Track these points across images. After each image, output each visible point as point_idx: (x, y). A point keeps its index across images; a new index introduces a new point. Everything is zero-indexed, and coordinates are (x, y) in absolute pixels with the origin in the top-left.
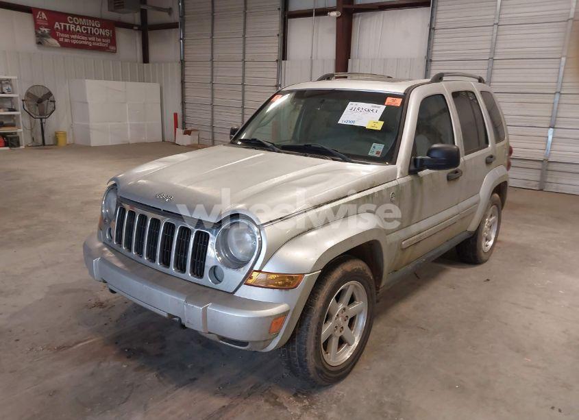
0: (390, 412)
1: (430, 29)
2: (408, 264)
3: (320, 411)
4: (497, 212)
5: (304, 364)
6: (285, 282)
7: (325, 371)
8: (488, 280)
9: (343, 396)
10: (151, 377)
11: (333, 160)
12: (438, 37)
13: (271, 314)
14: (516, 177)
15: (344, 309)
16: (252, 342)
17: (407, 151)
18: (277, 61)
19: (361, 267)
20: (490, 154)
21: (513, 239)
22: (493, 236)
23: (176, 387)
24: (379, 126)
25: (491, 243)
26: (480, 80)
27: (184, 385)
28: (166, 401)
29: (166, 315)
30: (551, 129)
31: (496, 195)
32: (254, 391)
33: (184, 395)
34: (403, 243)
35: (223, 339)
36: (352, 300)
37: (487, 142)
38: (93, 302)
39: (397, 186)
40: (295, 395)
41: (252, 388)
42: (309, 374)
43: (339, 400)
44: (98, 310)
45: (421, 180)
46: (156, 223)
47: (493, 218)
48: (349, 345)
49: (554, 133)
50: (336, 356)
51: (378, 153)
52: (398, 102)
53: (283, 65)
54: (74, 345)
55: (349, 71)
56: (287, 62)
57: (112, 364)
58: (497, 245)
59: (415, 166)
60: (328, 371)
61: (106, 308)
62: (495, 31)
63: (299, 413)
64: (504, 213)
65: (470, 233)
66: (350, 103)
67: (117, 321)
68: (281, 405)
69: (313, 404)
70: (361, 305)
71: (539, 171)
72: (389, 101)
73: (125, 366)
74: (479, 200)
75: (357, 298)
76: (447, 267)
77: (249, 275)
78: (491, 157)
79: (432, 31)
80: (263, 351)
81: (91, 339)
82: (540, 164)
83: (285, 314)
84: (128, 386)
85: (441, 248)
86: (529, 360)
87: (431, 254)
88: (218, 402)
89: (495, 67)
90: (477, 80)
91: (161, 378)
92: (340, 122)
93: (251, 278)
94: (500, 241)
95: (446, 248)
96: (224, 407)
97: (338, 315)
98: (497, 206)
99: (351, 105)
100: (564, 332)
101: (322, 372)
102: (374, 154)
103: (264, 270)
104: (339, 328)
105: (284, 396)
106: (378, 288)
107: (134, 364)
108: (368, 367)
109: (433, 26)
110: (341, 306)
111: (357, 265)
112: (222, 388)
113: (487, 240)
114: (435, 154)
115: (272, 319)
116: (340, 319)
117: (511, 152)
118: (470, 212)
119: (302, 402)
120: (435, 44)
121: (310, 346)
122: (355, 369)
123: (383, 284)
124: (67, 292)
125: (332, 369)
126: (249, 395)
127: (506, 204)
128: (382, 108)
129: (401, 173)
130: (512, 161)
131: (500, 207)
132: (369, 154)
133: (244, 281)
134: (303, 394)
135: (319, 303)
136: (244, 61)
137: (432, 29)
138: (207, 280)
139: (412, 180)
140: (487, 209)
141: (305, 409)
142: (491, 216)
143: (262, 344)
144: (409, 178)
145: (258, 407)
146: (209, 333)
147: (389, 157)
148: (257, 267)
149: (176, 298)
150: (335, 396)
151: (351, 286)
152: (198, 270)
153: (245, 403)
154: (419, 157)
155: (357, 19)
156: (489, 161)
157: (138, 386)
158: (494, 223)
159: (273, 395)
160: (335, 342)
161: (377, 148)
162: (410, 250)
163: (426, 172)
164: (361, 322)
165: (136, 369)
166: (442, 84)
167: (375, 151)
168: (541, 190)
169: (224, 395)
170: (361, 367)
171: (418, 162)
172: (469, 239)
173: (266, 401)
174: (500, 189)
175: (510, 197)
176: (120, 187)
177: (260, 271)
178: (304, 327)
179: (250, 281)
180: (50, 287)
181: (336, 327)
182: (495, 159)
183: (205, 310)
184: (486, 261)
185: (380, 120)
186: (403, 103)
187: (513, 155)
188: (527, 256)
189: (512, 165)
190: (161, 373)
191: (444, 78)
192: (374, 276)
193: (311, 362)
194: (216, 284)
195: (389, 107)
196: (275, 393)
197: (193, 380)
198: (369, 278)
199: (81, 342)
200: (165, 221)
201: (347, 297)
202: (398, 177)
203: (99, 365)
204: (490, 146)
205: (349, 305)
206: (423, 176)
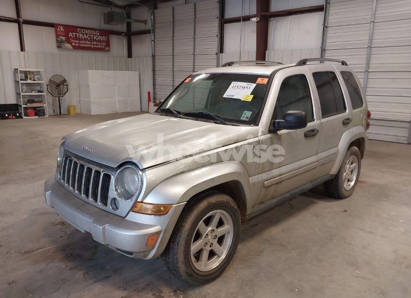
1: (324, 27)
2: (273, 198)
5: (177, 269)
6: (159, 211)
7: (194, 275)
8: (346, 211)
10: (79, 274)
11: (215, 123)
12: (330, 33)
13: (147, 233)
15: (213, 230)
16: (136, 252)
17: (268, 116)
18: (216, 54)
19: (225, 200)
20: (347, 117)
21: (375, 181)
22: (355, 178)
23: (94, 282)
24: (250, 98)
25: (352, 184)
26: (344, 63)
27: (99, 281)
28: (84, 292)
29: (83, 231)
31: (355, 148)
32: (148, 287)
33: (97, 288)
34: (265, 182)
35: (119, 250)
36: (221, 223)
37: (345, 109)
38: (58, 221)
40: (175, 291)
41: (146, 285)
42: (181, 276)
44: (60, 226)
45: (279, 137)
46: (82, 167)
47: (354, 165)
48: (219, 257)
50: (206, 265)
51: (247, 118)
52: (266, 81)
53: (221, 56)
54: (35, 251)
55: (267, 59)
56: (223, 54)
57: (56, 264)
58: (358, 184)
59: (274, 128)
61: (65, 226)
62: (372, 27)
64: (363, 161)
65: (332, 175)
66: (233, 82)
67: (70, 234)
70: (228, 228)
71: (407, 129)
72: (259, 80)
73: (64, 266)
74: (338, 151)
75: (225, 222)
76: (317, 201)
77: (134, 206)
78: (348, 119)
80: (146, 259)
81: (48, 246)
82: (408, 124)
83: (158, 233)
84: (62, 280)
85: (304, 187)
86: (359, 272)
87: (294, 192)
88: (119, 294)
89: (372, 53)
90: (341, 64)
91: (86, 276)
92: (225, 96)
93: (136, 207)
94: (361, 182)
95: (309, 186)
96: (122, 297)
97: (207, 235)
98: (355, 155)
99: (234, 84)
100: (394, 252)
101: (191, 275)
102: (244, 119)
103: (145, 201)
104: (209, 244)
105: (167, 292)
106: (245, 216)
107: (70, 265)
108: (234, 273)
109: (326, 25)
110: (210, 229)
111: (224, 198)
112: (125, 285)
113: (349, 181)
114: (290, 118)
115: (147, 237)
116: (210, 237)
117: (369, 115)
118: (331, 160)
120: (328, 38)
121: (181, 257)
122: (224, 275)
123: (248, 212)
124: (44, 214)
125: (201, 274)
126: (143, 290)
127: (365, 152)
128: (254, 85)
129: (262, 132)
131: (360, 156)
132: (241, 118)
134: (181, 291)
135: (187, 225)
137: (325, 27)
138: (109, 208)
139: (271, 138)
140: (346, 157)
142: (352, 163)
143: (142, 254)
144: (269, 135)
146: (108, 245)
147: (254, 121)
148: (139, 200)
150: (203, 293)
151: (218, 214)
152: (105, 200)
153: (138, 296)
154: (278, 120)
155: (271, 22)
156: (346, 123)
157: (68, 280)
158: (355, 168)
159: (159, 290)
160: (205, 255)
161: (247, 114)
162: (273, 188)
163: (283, 132)
164: (228, 241)
165: (71, 269)
166: (305, 67)
167: (246, 116)
168: (409, 143)
169: (125, 289)
170: (229, 272)
171: (276, 123)
172: (333, 179)
173: (153, 295)
174: (358, 144)
175: (368, 147)
176: (67, 143)
177: (142, 202)
178: (176, 242)
179: (136, 209)
180: (33, 211)
181: (206, 243)
182: (351, 120)
183: (104, 229)
185: (251, 94)
186: (268, 82)
188: (382, 193)
189: (371, 123)
190: (87, 272)
191: (308, 63)
192: (239, 206)
193: (182, 268)
194: (115, 210)
195: (258, 85)
196: (161, 289)
197: (107, 278)
198: (233, 207)
199: (41, 249)
200: (86, 166)
201: (215, 221)
202: (260, 134)
203: (48, 265)
204: (347, 111)
205: (217, 227)
206: (281, 134)
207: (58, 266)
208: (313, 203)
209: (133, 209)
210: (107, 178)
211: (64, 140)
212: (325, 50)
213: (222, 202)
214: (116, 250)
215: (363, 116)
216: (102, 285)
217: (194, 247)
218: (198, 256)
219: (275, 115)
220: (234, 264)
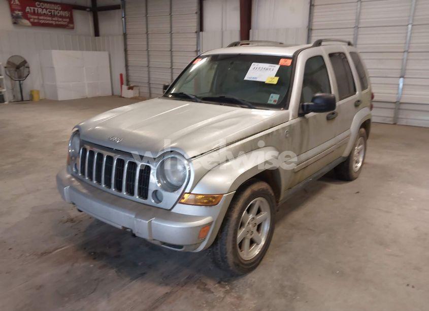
0: (290, 292)
1: (310, 6)
2: (299, 183)
3: (238, 294)
4: (363, 142)
5: (225, 260)
6: (209, 201)
7: (240, 264)
8: (358, 192)
9: (255, 282)
10: (112, 273)
11: (242, 107)
12: (316, 11)
13: (199, 225)
14: (377, 115)
15: (253, 218)
16: (186, 245)
17: (296, 99)
18: (196, 32)
19: (265, 187)
20: (358, 99)
21: (375, 161)
22: (361, 160)
23: (131, 279)
24: (275, 81)
25: (359, 165)
26: (349, 44)
27: (136, 278)
28: (124, 290)
29: (121, 228)
30: (401, 79)
31: (363, 130)
32: (189, 280)
33: (137, 285)
35: (164, 244)
36: (259, 212)
37: (356, 91)
38: (65, 218)
39: (290, 126)
40: (219, 283)
41: (187, 278)
42: (229, 267)
43: (252, 285)
44: (69, 224)
45: (307, 120)
46: (110, 159)
47: (361, 146)
48: (258, 244)
49: (404, 82)
50: (248, 253)
51: (275, 101)
52: (289, 62)
53: (201, 35)
54: (53, 252)
55: (251, 39)
56: (204, 32)
57: (83, 264)
58: (364, 166)
59: (303, 111)
60: (243, 264)
61: (75, 223)
62: (359, 6)
63: (223, 296)
64: (368, 141)
65: (344, 158)
66: (253, 64)
67: (85, 232)
68: (209, 291)
69: (233, 289)
70: (265, 214)
71: (393, 110)
72: (282, 62)
73: (92, 266)
74: (351, 134)
75: (262, 210)
76: (328, 184)
77: (181, 197)
78: (359, 101)
79: (312, 7)
80: (194, 251)
81: (65, 246)
82: (394, 105)
83: (210, 224)
84: (95, 280)
85: (323, 171)
86: (390, 250)
87: (315, 175)
88: (162, 290)
89: (360, 33)
90: (347, 44)
91: (120, 274)
92: (245, 79)
93: (183, 198)
94: (366, 163)
95: (327, 170)
96: (167, 293)
97: (249, 223)
98: (364, 138)
101: (238, 265)
102: (272, 102)
103: (194, 192)
104: (250, 232)
105: (211, 284)
106: (277, 202)
107: (98, 263)
108: (272, 260)
109: (313, 3)
110: (251, 216)
111: (262, 186)
112: (165, 280)
113: (356, 162)
114: (317, 101)
115: (200, 228)
116: (251, 226)
117: (373, 97)
118: (344, 143)
119: (224, 287)
120: (314, 17)
121: (229, 247)
122: (262, 262)
123: (281, 198)
124: (46, 211)
125: (246, 263)
126: (186, 283)
128: (277, 67)
129: (293, 116)
130: (374, 103)
131: (366, 138)
132: (269, 102)
133: (179, 201)
134: (225, 282)
135: (235, 215)
136: (171, 33)
137: (312, 5)
138: (151, 201)
139: (301, 121)
140: (356, 140)
141: (227, 292)
142: (359, 145)
143: (193, 247)
144: (299, 119)
145: (192, 292)
146: (154, 240)
147: (283, 104)
148: (187, 190)
149: (128, 215)
150: (249, 282)
151: (258, 201)
152: (144, 193)
153: (182, 290)
154: (306, 104)
156: (357, 104)
157: (102, 280)
158: (361, 150)
159: (203, 283)
160: (247, 242)
161: (274, 98)
162: (301, 172)
163: (311, 114)
164: (266, 228)
165: (100, 268)
166: (321, 48)
167: (273, 99)
168: (395, 124)
169: (167, 285)
170: (267, 259)
171: (305, 108)
172: (343, 163)
173: (198, 288)
174: (366, 125)
175: (373, 130)
176: (82, 132)
177: (190, 193)
178: (224, 233)
179: (183, 201)
181: (248, 232)
182: (361, 102)
183: (150, 223)
184: (356, 178)
185: (276, 76)
186: (292, 63)
187: (375, 99)
188: (386, 174)
190: (119, 270)
191: (323, 43)
192: (275, 193)
193: (230, 258)
194: (158, 203)
195: (282, 67)
196: (204, 281)
197: (143, 274)
198: (271, 195)
199: (57, 249)
200: (116, 157)
201: (255, 209)
202: (290, 119)
203: (72, 265)
204: (357, 93)
205: (257, 214)
206: (309, 118)
207: (83, 266)
208: (325, 186)
209: (181, 200)
211: (76, 129)
212: (311, 29)
213: (263, 190)
214: (160, 244)
215: (369, 97)
216: (141, 282)
217: (240, 235)
218: (241, 245)
219: (302, 98)
220: (269, 252)
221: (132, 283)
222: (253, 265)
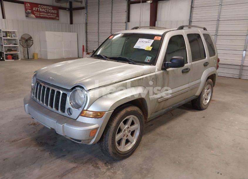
0: (145, 172)
1: (191, 8)
2: (163, 109)
3: (114, 170)
4: (211, 87)
5: (107, 150)
6: (97, 115)
7: (117, 153)
8: (204, 117)
9: (126, 164)
10: (47, 154)
11: (129, 63)
12: (195, 11)
13: (90, 129)
15: (128, 127)
16: (83, 140)
17: (161, 60)
18: (125, 22)
19: (136, 110)
20: (207, 61)
21: (220, 100)
22: (209, 98)
23: (56, 158)
24: (150, 49)
25: (208, 101)
26: (205, 29)
27: (60, 158)
28: (50, 164)
29: (50, 128)
30: (244, 51)
31: (210, 80)
32: (89, 161)
33: (59, 162)
34: (159, 100)
35: (72, 139)
36: (133, 123)
37: (205, 57)
38: (31, 123)
39: (156, 75)
40: (105, 164)
41: (88, 160)
42: (110, 154)
43: (124, 167)
44: (32, 126)
45: (168, 72)
46: (48, 89)
47: (209, 90)
48: (131, 143)
49: (246, 53)
50: (124, 148)
51: (149, 60)
52: (160, 38)
53: (128, 24)
54: (19, 140)
56: (130, 23)
58: (211, 101)
59: (164, 67)
60: (119, 153)
61: (36, 126)
62: (220, 8)
63: (105, 171)
64: (214, 88)
65: (196, 96)
66: (140, 39)
67: (39, 131)
68: (98, 168)
69: (112, 168)
70: (137, 126)
71: (239, 70)
72: (156, 38)
73: (37, 149)
74: (201, 82)
75: (135, 123)
76: (187, 111)
77: (82, 112)
78: (207, 63)
79: (192, 8)
80: (88, 144)
81: (26, 138)
82: (239, 67)
83: (97, 129)
84: (37, 157)
85: (180, 103)
86: (213, 152)
87: (175, 105)
88: (72, 165)
89: (220, 24)
90: (203, 29)
91: (51, 155)
92: (134, 47)
93: (83, 113)
94: (213, 101)
95: (183, 102)
96: (74, 167)
97: (125, 130)
98: (211, 85)
100: (233, 140)
101: (116, 154)
102: (147, 61)
103: (89, 110)
104: (126, 136)
105: (100, 164)
106: (146, 119)
107: (41, 148)
108: (140, 153)
109: (193, 6)
110: (126, 126)
111: (135, 108)
112: (75, 160)
113: (206, 99)
114: (174, 61)
115: (90, 131)
116: (126, 131)
117: (218, 61)
118: (196, 87)
119: (108, 166)
120: (193, 14)
121: (110, 143)
122: (134, 153)
123: (149, 117)
124: (22, 118)
125: (121, 153)
126: (86, 163)
127: (216, 83)
128: (153, 41)
129: (158, 69)
130: (219, 65)
131: (213, 85)
132: (145, 61)
134: (109, 163)
135: (114, 124)
137: (192, 7)
138: (66, 114)
139: (163, 72)
140: (205, 85)
141: (108, 169)
143: (87, 141)
144: (162, 71)
145: (88, 168)
146: (66, 136)
147: (153, 62)
148: (85, 109)
149: (53, 121)
150: (123, 165)
151: (131, 118)
152: (63, 109)
153: (83, 166)
154: (167, 62)
155: (160, 4)
156: (206, 65)
157: (40, 158)
158: (210, 92)
159: (96, 163)
160: (124, 142)
161: (148, 58)
162: (163, 103)
164: (137, 134)
165: (41, 151)
166: (183, 31)
167: (147, 60)
168: (240, 78)
169: (75, 163)
170: (137, 152)
171: (166, 64)
173: (93, 165)
174: (212, 77)
175: (217, 80)
176: (37, 75)
177: (87, 110)
178: (107, 134)
179: (83, 115)
180: (15, 116)
181: (124, 135)
182: (209, 63)
183: (63, 126)
184: (202, 110)
185: (151, 46)
186: (161, 39)
187: (220, 62)
188: (224, 107)
189: (219, 66)
190: (51, 153)
191: (184, 28)
192: (143, 113)
193: (110, 150)
194: (70, 115)
195: (155, 41)
196: (97, 162)
197: (64, 156)
198: (140, 114)
199: (22, 139)
200: (51, 88)
201: (130, 122)
202: (156, 71)
203: (27, 149)
204: (206, 58)
205: (131, 125)
206: (169, 71)
207: (33, 149)
208: (184, 112)
209: (81, 114)
210: (65, 96)
211: (36, 73)
212: (191, 21)
213: (134, 111)
214: (70, 139)
215: (216, 61)
216: (62, 160)
217: (118, 137)
218: (119, 142)
219: (165, 60)
220: (140, 148)
221: (56, 160)
222: (126, 155)
